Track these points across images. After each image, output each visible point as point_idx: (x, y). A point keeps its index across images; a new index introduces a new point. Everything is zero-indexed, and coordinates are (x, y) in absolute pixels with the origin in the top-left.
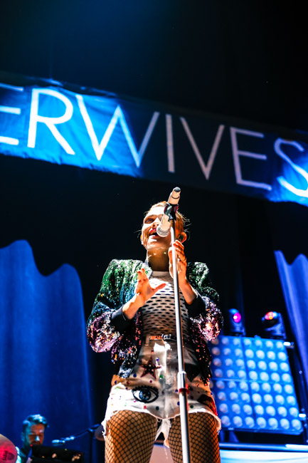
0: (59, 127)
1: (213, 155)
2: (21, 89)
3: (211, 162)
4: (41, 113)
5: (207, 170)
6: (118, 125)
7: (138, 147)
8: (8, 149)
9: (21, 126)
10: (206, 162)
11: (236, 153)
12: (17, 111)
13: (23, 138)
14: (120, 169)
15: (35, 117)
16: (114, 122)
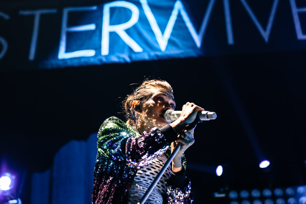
0: (128, 31)
1: (271, 19)
2: (95, 8)
3: (269, 26)
4: (112, 23)
5: (266, 35)
6: (179, 16)
7: (198, 30)
8: (86, 60)
9: (96, 39)
10: (265, 28)
11: (295, 11)
12: (92, 27)
13: (98, 49)
14: (182, 53)
15: (107, 28)
16: (174, 14)
